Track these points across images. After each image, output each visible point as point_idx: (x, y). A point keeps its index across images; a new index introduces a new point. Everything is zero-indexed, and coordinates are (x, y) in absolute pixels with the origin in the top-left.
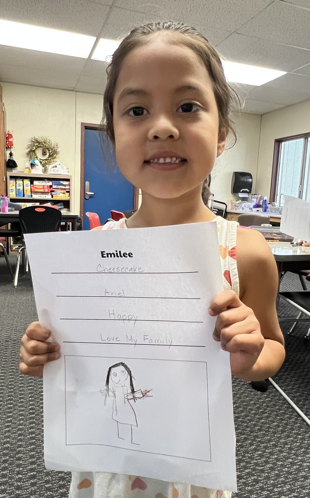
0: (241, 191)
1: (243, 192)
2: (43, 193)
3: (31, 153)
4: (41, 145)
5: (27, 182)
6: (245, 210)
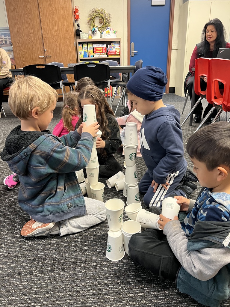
2: (101, 54)
3: (91, 21)
4: (98, 15)
5: (90, 46)
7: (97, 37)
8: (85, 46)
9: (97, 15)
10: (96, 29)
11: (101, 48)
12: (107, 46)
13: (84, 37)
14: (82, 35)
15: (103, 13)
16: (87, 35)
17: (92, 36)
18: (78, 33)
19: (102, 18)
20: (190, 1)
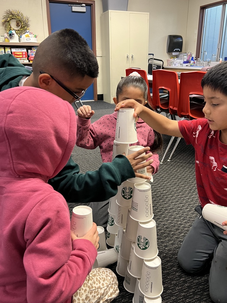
0: (174, 50)
1: (176, 51)
3: (6, 22)
4: (15, 17)
5: (8, 50)
6: (177, 65)
7: (15, 40)
8: (2, 49)
9: (13, 17)
10: (13, 32)
11: (20, 52)
12: (27, 51)
15: (20, 15)
16: (3, 38)
17: (8, 39)
19: (20, 21)
20: (110, 11)
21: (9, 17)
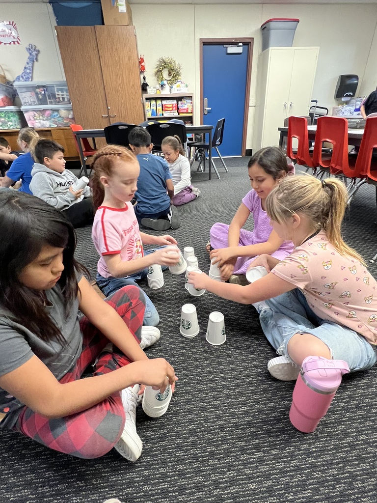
0: (345, 95)
1: (347, 96)
2: (171, 111)
3: (159, 73)
4: (167, 66)
5: (159, 102)
6: (346, 114)
7: (166, 92)
8: (153, 102)
9: (165, 66)
10: (165, 82)
11: (170, 104)
12: (178, 103)
13: (151, 92)
14: (148, 89)
15: (172, 63)
16: (155, 89)
17: (160, 91)
18: (144, 87)
19: (171, 69)
20: (270, 48)
21: (161, 66)
